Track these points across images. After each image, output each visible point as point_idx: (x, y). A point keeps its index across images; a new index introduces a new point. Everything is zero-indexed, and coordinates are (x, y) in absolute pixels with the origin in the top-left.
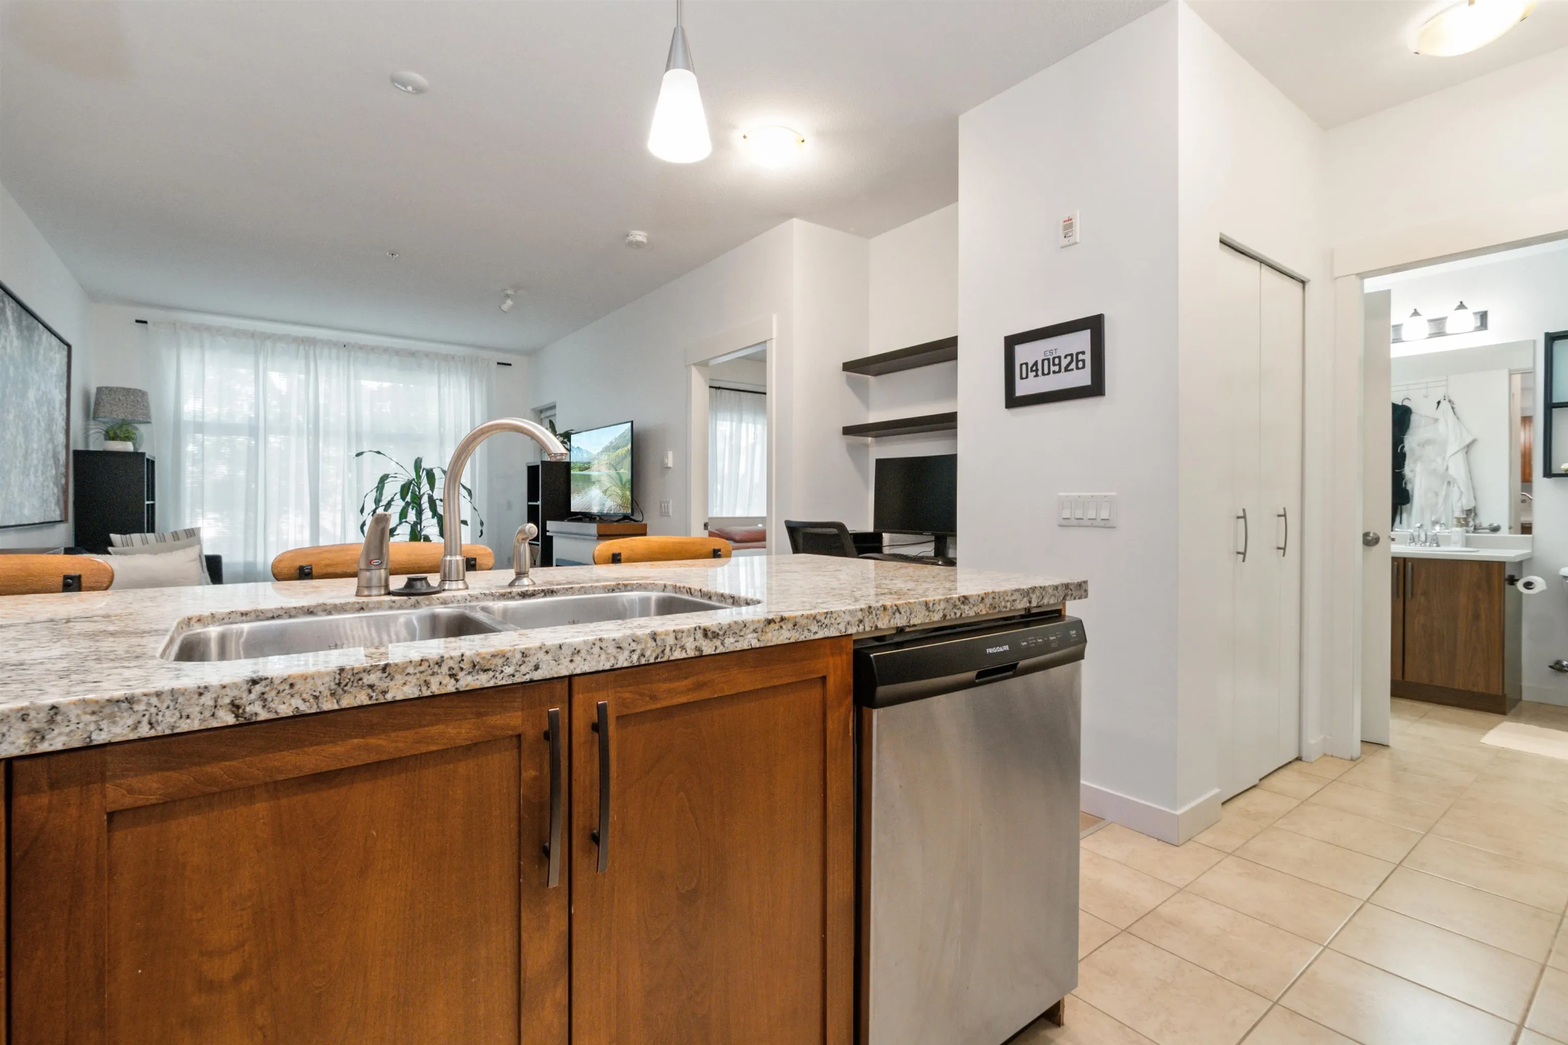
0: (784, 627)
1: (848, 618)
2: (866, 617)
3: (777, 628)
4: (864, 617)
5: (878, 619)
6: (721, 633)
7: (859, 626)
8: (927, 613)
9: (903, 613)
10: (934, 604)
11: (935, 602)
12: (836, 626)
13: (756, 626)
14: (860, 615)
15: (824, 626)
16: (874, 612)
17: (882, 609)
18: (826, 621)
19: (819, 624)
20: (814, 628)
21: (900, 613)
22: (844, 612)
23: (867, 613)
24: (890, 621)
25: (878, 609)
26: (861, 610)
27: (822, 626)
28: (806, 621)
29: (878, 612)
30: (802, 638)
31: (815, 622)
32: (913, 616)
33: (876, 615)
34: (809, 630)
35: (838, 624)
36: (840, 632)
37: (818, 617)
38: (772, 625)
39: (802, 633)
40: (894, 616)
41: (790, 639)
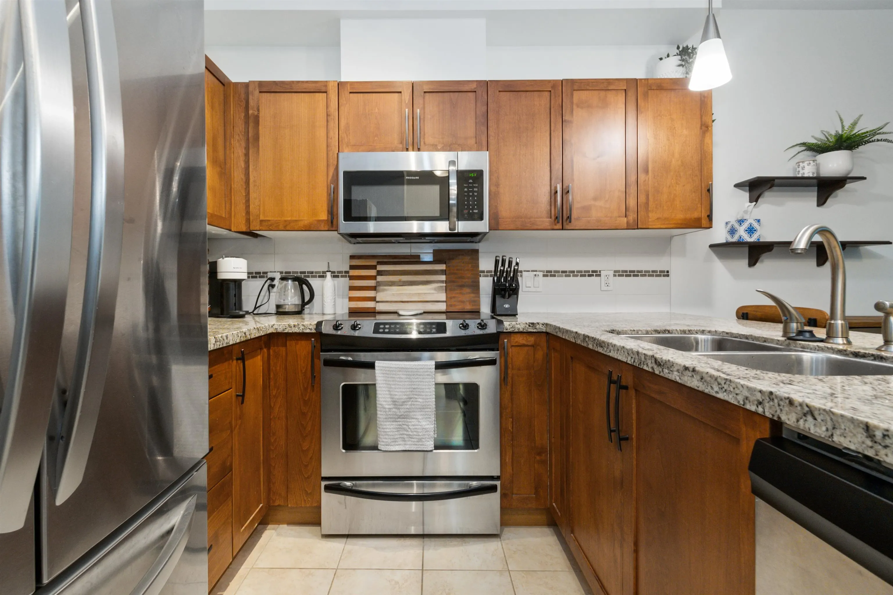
0: (695, 376)
1: (746, 393)
2: (766, 401)
3: (690, 375)
4: (763, 400)
5: (781, 410)
6: (662, 364)
7: (757, 407)
8: (869, 442)
9: (819, 420)
10: (884, 436)
11: (889, 433)
12: (735, 395)
13: (679, 368)
14: (759, 396)
15: (724, 390)
16: (776, 401)
17: (787, 401)
18: (726, 387)
19: (720, 386)
20: (716, 388)
21: (815, 419)
22: (742, 386)
23: (767, 398)
24: (798, 421)
25: (781, 400)
26: (761, 391)
27: (722, 388)
28: (709, 379)
29: (782, 403)
30: (706, 391)
31: (716, 383)
32: (838, 432)
33: (779, 405)
34: (711, 387)
35: (737, 394)
36: (739, 402)
37: (719, 380)
38: (687, 372)
39: (707, 387)
40: (804, 418)
41: (698, 387)
